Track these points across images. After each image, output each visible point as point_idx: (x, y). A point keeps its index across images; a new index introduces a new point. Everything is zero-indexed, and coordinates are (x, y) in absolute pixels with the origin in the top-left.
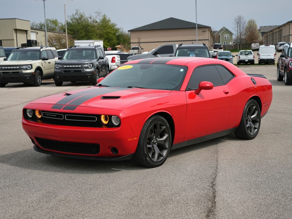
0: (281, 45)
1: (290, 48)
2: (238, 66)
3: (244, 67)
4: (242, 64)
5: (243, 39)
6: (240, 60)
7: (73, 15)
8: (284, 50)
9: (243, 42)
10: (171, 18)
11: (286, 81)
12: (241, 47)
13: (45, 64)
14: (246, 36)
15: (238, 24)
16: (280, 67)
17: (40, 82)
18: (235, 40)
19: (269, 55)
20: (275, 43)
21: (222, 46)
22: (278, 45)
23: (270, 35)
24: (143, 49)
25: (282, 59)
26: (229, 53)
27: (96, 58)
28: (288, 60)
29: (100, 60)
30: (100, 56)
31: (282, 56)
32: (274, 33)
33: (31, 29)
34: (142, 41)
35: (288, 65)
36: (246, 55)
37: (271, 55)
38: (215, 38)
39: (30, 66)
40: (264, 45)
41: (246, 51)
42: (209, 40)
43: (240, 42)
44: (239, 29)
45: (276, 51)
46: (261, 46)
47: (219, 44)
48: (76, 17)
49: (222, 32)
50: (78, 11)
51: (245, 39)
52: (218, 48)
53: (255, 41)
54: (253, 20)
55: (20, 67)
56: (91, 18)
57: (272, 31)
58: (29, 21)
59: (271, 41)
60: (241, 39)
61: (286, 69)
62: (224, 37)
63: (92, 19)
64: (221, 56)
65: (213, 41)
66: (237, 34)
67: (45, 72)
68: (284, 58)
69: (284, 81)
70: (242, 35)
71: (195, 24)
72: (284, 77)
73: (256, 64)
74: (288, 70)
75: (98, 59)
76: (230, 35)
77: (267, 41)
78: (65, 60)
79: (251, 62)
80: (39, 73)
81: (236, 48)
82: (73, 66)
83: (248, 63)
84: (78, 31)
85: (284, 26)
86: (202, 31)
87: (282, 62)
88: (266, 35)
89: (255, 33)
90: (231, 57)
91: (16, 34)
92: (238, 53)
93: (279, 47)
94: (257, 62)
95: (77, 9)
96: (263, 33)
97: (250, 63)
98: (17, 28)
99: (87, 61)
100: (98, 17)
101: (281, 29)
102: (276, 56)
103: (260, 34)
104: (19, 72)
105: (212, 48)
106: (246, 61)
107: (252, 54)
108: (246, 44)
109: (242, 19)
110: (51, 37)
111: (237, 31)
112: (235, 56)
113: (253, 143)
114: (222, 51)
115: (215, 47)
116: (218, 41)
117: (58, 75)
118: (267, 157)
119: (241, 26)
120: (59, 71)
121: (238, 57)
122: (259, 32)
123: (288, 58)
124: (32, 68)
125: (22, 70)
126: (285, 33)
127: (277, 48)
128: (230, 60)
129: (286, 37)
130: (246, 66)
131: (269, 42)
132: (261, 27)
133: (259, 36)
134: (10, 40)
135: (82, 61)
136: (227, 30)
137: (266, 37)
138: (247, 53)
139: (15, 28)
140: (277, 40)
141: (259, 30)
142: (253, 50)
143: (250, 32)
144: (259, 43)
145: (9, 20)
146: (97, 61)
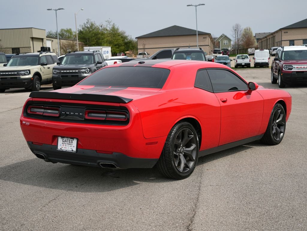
0: (274, 50)
1: (283, 51)
2: (235, 69)
3: (241, 70)
4: (239, 67)
5: (241, 44)
6: (237, 64)
7: (84, 24)
8: (277, 53)
9: (240, 47)
10: (175, 26)
11: (279, 84)
12: (239, 52)
13: (44, 69)
14: (243, 42)
15: (236, 31)
16: (274, 70)
17: (39, 87)
18: (233, 46)
19: (263, 59)
20: (269, 48)
21: (221, 51)
22: (271, 50)
23: (264, 40)
24: (149, 54)
25: (276, 62)
26: (227, 57)
27: (94, 63)
28: (282, 63)
29: (98, 64)
30: (98, 60)
31: (275, 60)
32: (268, 39)
33: (47, 37)
34: (146, 47)
35: (281, 68)
36: (243, 59)
37: (266, 59)
38: (216, 44)
39: (28, 72)
40: (259, 50)
41: (242, 56)
42: (210, 45)
43: (238, 47)
44: (237, 36)
45: (270, 56)
46: (257, 51)
47: (218, 49)
48: (87, 26)
49: (222, 39)
50: (89, 21)
51: (242, 45)
52: (218, 53)
53: (251, 46)
54: (249, 28)
55: (17, 73)
56: (101, 26)
57: (266, 37)
58: (45, 30)
59: (265, 47)
60: (238, 45)
61: (280, 72)
62: (224, 43)
63: (102, 28)
64: (220, 60)
65: (214, 47)
66: (235, 40)
67: (44, 77)
68: (277, 62)
69: (278, 83)
70: (239, 41)
71: (195, 31)
72: (278, 80)
73: (252, 68)
74: (282, 73)
75: (96, 64)
76: (228, 41)
77: (262, 47)
78: (63, 65)
79: (248, 66)
80: (38, 78)
81: (234, 53)
82: (70, 71)
83: (245, 67)
84: (89, 39)
85: (277, 33)
86: (203, 38)
87: (276, 65)
88: (261, 41)
89: (250, 39)
90: (229, 61)
91: (32, 42)
92: (236, 58)
93: (273, 51)
94: (252, 65)
95: (88, 19)
96: (258, 39)
97: (246, 67)
98: (34, 36)
99: (84, 66)
100: (108, 26)
101: (274, 35)
102: (270, 60)
103: (256, 40)
104: (17, 77)
105: (212, 53)
106: (243, 64)
107: (248, 58)
108: (243, 49)
109: (239, 27)
110: (64, 44)
111: (235, 38)
112: (233, 60)
113: (245, 160)
114: (221, 55)
115: (215, 52)
116: (218, 47)
117: (55, 80)
118: (260, 180)
119: (239, 33)
120: (57, 76)
121: (236, 61)
122: (254, 38)
123: (282, 61)
124: (30, 73)
125: (19, 75)
126: (277, 39)
127: (271, 52)
128: (228, 64)
129: (279, 43)
130: (243, 69)
131: (263, 47)
132: (256, 34)
133: (255, 42)
134: (27, 47)
135: (80, 66)
136: (226, 36)
137: (260, 43)
138: (244, 57)
139: (31, 37)
140: (271, 45)
141: (255, 37)
142: (250, 55)
143: (247, 39)
144: (254, 48)
145: (26, 29)
146: (95, 66)
